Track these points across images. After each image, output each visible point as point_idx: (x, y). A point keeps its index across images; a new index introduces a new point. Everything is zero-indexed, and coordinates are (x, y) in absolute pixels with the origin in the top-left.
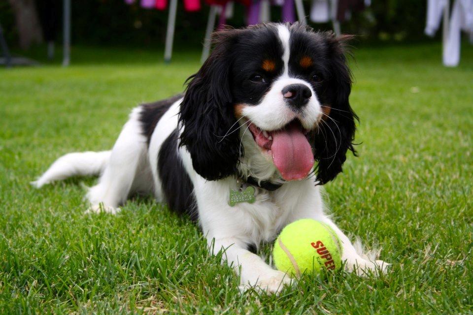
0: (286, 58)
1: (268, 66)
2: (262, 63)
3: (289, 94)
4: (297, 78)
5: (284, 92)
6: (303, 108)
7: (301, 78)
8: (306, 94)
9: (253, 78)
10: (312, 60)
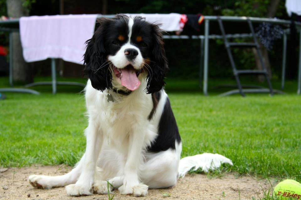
0: (130, 35)
1: (121, 38)
2: (118, 36)
3: (127, 53)
4: (134, 45)
5: (125, 52)
6: (133, 60)
7: (135, 46)
8: (135, 53)
9: (113, 43)
10: (142, 38)
